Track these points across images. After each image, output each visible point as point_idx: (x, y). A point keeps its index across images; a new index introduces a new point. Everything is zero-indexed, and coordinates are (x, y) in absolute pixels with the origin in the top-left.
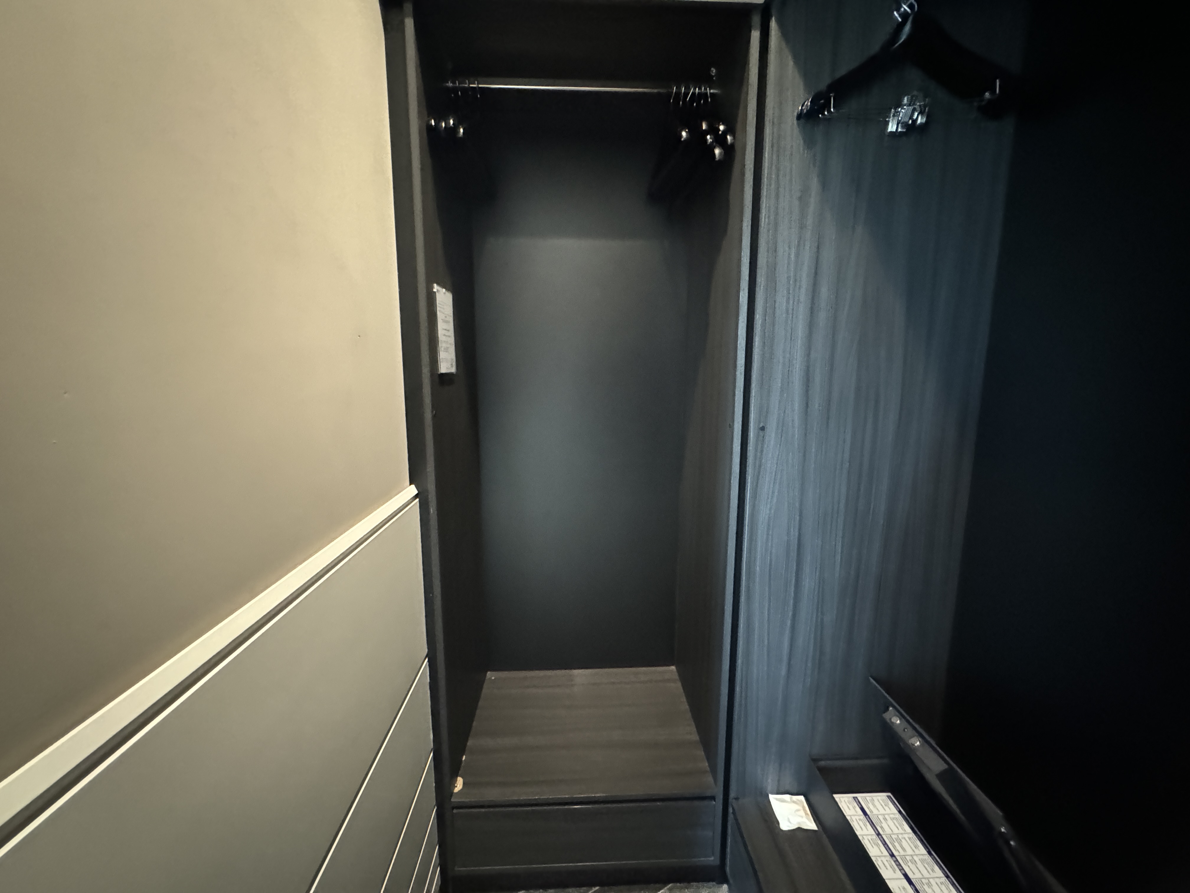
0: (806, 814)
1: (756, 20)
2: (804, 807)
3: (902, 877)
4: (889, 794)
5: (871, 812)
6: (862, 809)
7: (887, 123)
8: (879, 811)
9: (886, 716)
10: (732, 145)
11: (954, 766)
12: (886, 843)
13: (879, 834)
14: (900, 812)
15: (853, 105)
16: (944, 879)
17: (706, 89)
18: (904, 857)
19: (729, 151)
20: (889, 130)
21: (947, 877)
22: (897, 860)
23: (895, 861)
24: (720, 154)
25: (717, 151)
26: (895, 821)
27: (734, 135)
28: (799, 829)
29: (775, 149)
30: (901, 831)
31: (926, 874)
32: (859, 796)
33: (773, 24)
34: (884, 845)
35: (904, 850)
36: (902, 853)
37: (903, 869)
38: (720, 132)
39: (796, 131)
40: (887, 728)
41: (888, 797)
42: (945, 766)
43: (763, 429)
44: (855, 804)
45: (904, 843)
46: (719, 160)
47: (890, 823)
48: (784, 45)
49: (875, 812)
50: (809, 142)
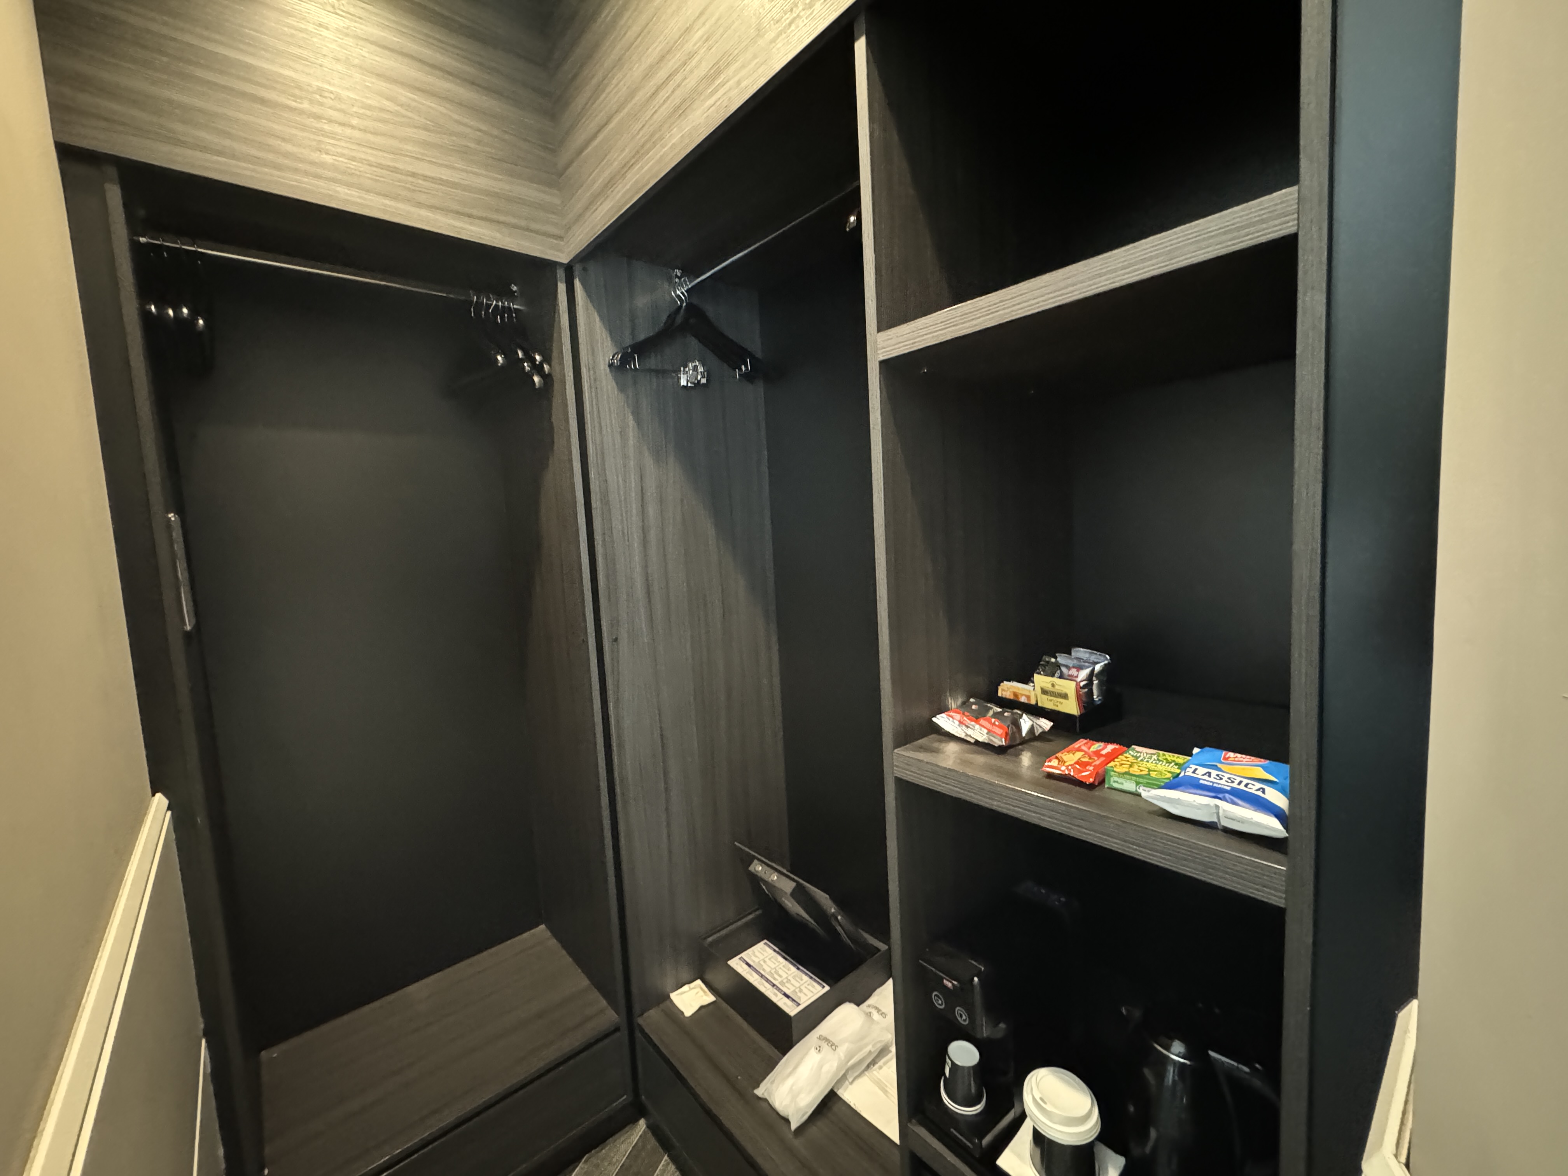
0: (704, 992)
1: (561, 274)
2: (701, 989)
3: (783, 996)
4: (765, 941)
5: (754, 962)
6: (748, 964)
7: (679, 379)
8: (759, 958)
9: (751, 868)
10: (550, 375)
11: (801, 881)
12: (768, 979)
13: (762, 976)
14: (775, 951)
15: (653, 362)
16: (810, 981)
17: (509, 304)
18: (782, 983)
19: (547, 379)
20: (682, 384)
21: (811, 978)
22: (778, 987)
23: (776, 989)
24: (540, 382)
25: (536, 379)
26: (772, 960)
27: (550, 365)
28: (702, 1008)
29: (593, 390)
30: (777, 964)
31: (797, 985)
32: (743, 955)
33: (577, 284)
34: (767, 981)
35: (780, 976)
36: (780, 979)
37: (782, 991)
38: (537, 363)
39: (610, 376)
40: (755, 879)
41: (765, 944)
42: (794, 884)
43: (616, 640)
44: (742, 963)
45: (781, 972)
46: (539, 388)
47: (769, 962)
48: (590, 305)
49: (757, 960)
50: (622, 388)
